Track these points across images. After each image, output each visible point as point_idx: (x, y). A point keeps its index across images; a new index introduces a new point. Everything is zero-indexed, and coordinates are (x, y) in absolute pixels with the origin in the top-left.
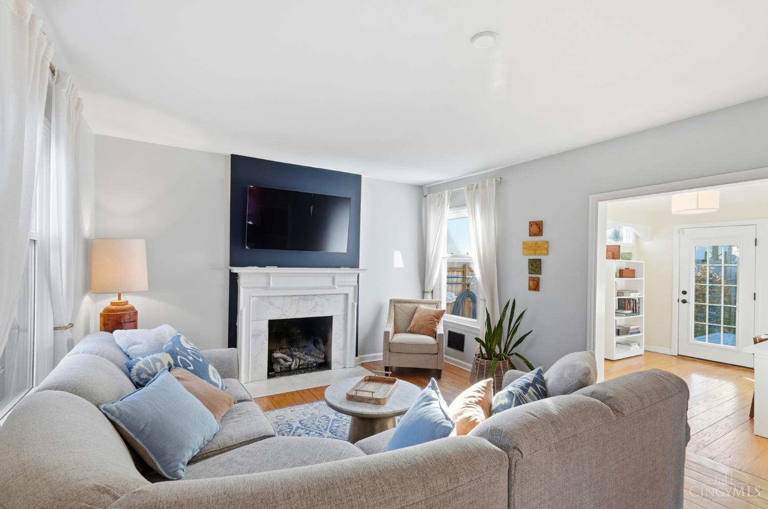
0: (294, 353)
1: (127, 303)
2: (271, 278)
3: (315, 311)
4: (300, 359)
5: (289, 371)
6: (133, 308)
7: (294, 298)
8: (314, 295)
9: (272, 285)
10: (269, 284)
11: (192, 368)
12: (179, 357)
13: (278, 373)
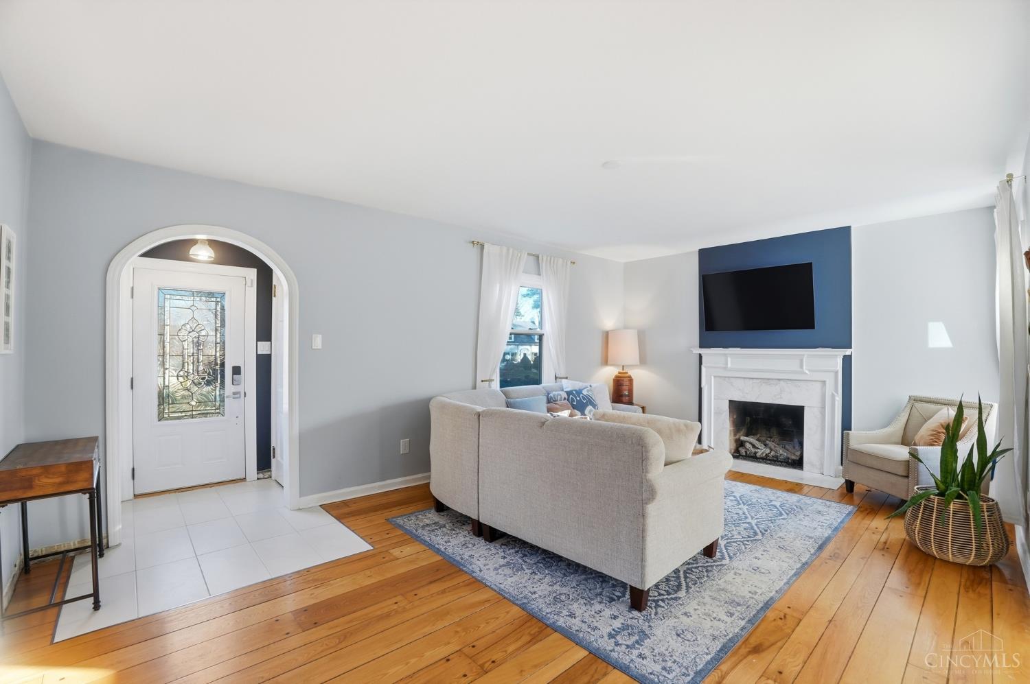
0: (767, 442)
1: (627, 373)
2: (729, 359)
3: (781, 398)
4: (771, 450)
5: (753, 458)
6: (630, 377)
7: (755, 381)
8: (779, 380)
9: (729, 365)
10: (727, 364)
11: (575, 403)
12: (571, 396)
13: (742, 456)
